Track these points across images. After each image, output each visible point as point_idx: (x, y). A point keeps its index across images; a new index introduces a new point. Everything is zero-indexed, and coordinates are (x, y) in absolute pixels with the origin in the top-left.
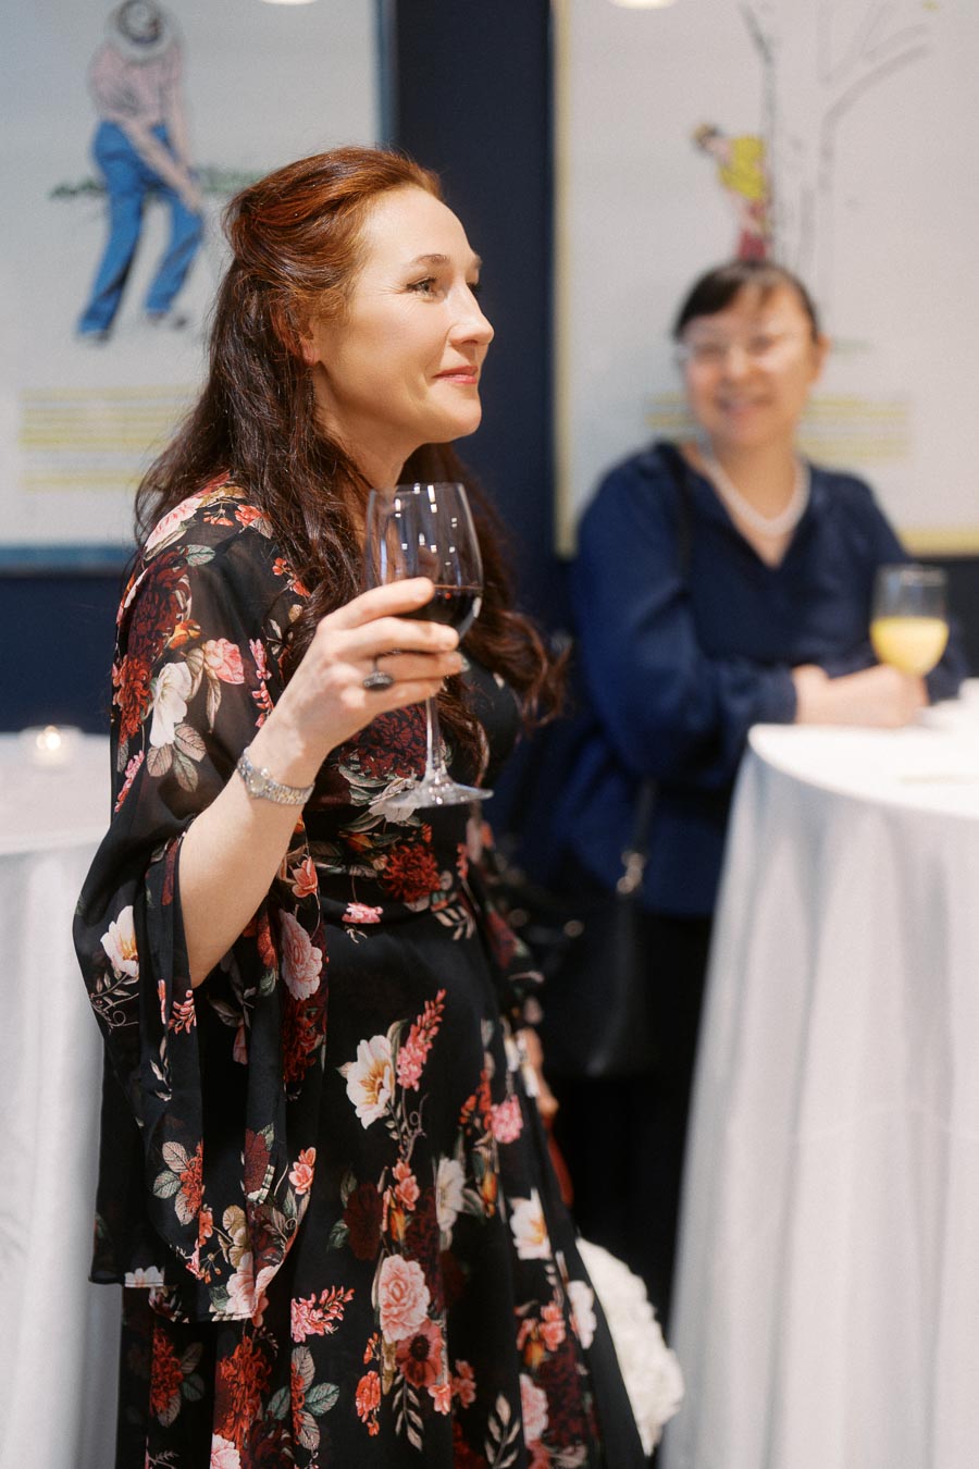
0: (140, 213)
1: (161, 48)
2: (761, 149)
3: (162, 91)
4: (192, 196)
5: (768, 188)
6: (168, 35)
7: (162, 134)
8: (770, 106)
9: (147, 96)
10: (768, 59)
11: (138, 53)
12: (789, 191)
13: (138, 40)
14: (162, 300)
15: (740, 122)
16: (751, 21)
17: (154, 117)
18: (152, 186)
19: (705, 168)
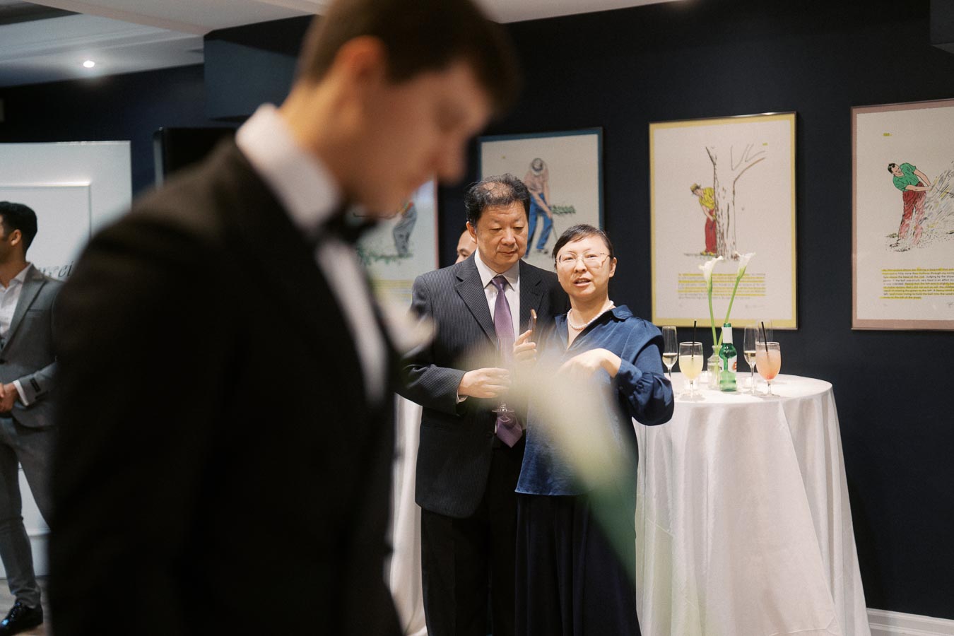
0: (536, 219)
1: (542, 172)
2: (713, 192)
3: (542, 185)
4: (549, 214)
5: (716, 204)
6: (544, 168)
7: (542, 196)
8: (715, 178)
9: (539, 185)
10: (714, 164)
11: (536, 173)
12: (722, 206)
13: (536, 170)
14: (541, 246)
15: (706, 184)
16: (709, 153)
17: (540, 191)
18: (540, 211)
19: (696, 198)
